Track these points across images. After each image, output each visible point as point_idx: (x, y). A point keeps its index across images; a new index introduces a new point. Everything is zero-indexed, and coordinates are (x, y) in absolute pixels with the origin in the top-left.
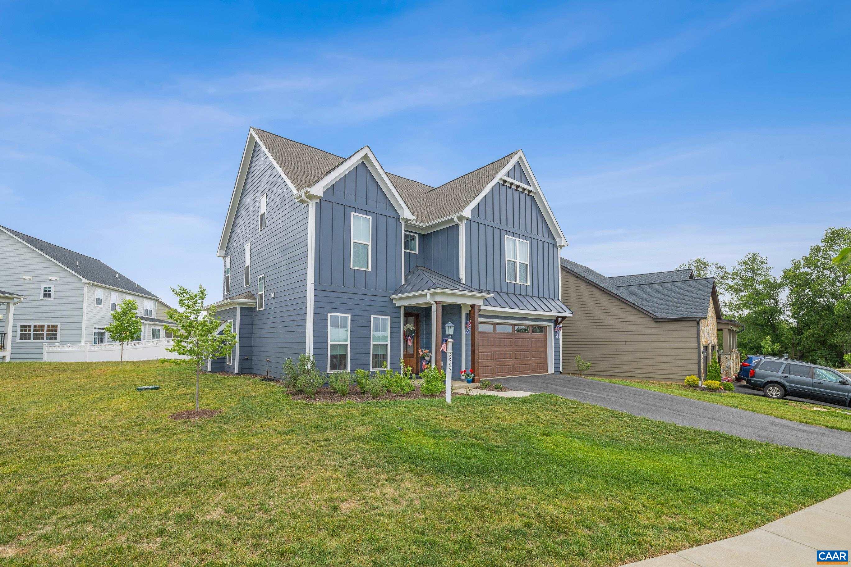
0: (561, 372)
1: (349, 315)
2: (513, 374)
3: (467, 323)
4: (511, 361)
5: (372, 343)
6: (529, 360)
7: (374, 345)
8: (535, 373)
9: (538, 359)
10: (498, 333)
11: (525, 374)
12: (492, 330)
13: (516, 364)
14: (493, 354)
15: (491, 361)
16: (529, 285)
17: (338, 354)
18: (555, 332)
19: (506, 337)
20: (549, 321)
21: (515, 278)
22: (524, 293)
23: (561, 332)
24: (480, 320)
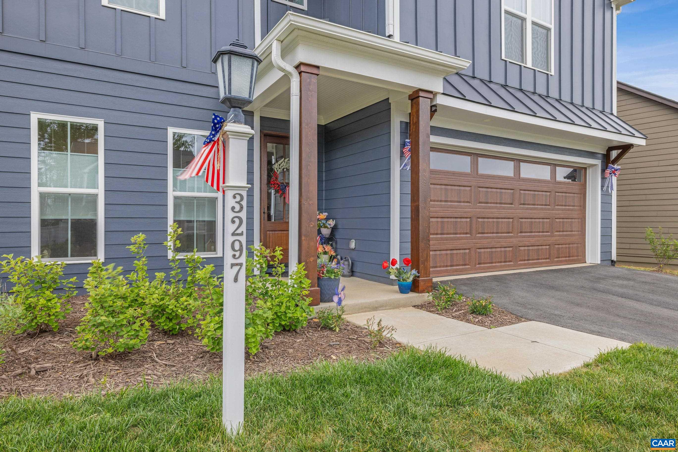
0: (612, 261)
1: (101, 124)
2: (514, 266)
3: (403, 145)
4: (511, 237)
5: (171, 194)
6: (549, 236)
7: (176, 198)
8: (560, 263)
9: (566, 235)
10: (483, 176)
11: (541, 265)
12: (467, 169)
13: (521, 244)
14: (471, 222)
15: (467, 238)
16: (553, 73)
17: (69, 217)
18: (603, 178)
19: (499, 186)
20: (592, 155)
21: (522, 56)
22: (541, 90)
23: (614, 179)
24: (434, 139)
